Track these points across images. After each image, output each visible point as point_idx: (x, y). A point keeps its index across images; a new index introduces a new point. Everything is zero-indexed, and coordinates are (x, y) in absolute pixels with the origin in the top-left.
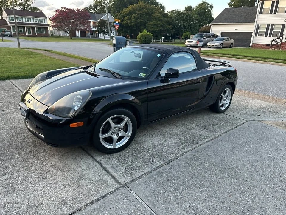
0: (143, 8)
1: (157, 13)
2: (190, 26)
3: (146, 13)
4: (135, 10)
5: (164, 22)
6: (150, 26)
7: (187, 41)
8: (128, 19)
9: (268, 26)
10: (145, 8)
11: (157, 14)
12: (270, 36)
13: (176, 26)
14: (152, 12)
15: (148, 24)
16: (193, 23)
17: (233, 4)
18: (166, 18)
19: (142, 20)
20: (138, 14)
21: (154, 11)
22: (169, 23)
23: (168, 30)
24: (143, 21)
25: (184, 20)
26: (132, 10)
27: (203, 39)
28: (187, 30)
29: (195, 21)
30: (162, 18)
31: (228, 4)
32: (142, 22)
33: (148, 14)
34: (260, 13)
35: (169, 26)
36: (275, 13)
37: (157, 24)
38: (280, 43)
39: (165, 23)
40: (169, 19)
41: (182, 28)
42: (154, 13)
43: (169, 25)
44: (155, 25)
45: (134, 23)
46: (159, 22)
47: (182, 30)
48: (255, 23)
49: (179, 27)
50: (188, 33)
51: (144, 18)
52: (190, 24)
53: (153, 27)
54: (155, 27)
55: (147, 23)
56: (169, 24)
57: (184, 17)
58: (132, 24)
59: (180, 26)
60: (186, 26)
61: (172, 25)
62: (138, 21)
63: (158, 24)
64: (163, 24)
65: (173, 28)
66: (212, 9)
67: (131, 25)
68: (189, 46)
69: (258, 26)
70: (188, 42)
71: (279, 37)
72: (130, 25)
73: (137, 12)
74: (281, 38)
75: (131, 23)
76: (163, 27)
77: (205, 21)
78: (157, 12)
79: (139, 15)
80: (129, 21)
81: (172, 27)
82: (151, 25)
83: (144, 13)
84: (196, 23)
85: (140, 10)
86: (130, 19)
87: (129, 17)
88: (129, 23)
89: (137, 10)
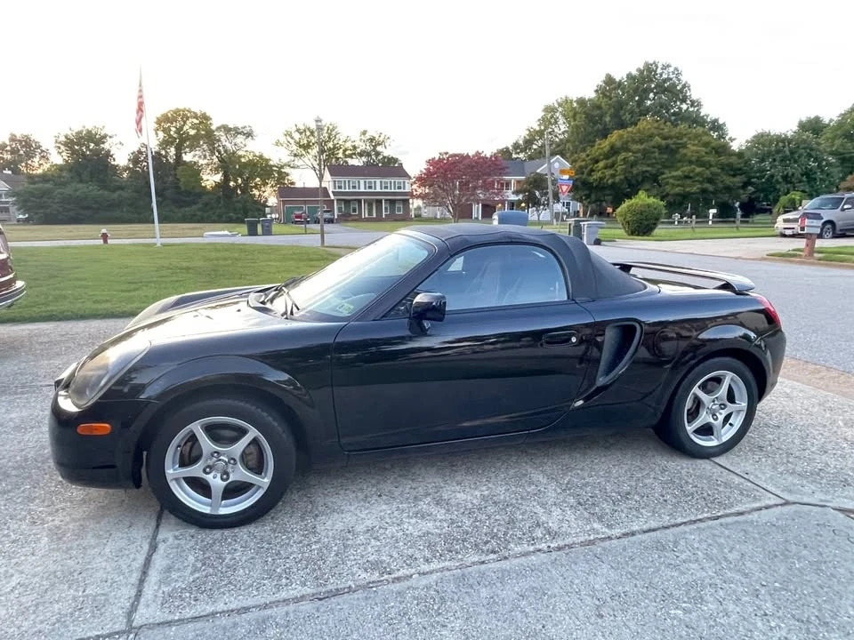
0: (651, 136)
1: (694, 145)
2: (807, 173)
3: (659, 147)
4: (627, 142)
5: (714, 169)
6: (671, 181)
7: (780, 218)
8: (606, 167)
10: (658, 135)
11: (695, 148)
13: (758, 178)
14: (679, 144)
15: (664, 176)
16: (819, 166)
18: (722, 158)
19: (648, 165)
20: (634, 153)
21: (685, 140)
22: (734, 171)
23: (728, 189)
24: (649, 169)
25: (784, 159)
26: (618, 144)
27: (843, 210)
28: (794, 187)
29: (827, 160)
30: (712, 159)
32: (647, 171)
33: (663, 149)
35: (732, 179)
37: (691, 175)
39: (719, 171)
40: (733, 159)
41: (777, 181)
42: (684, 146)
43: (734, 176)
44: (687, 177)
45: (622, 177)
46: (698, 170)
47: (778, 187)
49: (768, 179)
50: (796, 196)
51: (654, 161)
52: (806, 168)
53: (679, 183)
54: (688, 182)
55: (663, 173)
56: (732, 173)
57: (786, 149)
58: (617, 179)
59: (772, 176)
60: (793, 175)
61: (743, 176)
62: (635, 171)
63: (698, 174)
64: (713, 174)
65: (746, 184)
67: (614, 183)
68: (788, 232)
70: (786, 221)
72: (610, 182)
73: (634, 147)
75: (613, 176)
76: (710, 181)
78: (697, 142)
79: (639, 154)
80: (609, 172)
81: (745, 179)
82: (673, 177)
83: (654, 147)
84: (829, 164)
85: (641, 141)
86: (612, 166)
87: (610, 161)
88: (607, 177)
89: (634, 141)
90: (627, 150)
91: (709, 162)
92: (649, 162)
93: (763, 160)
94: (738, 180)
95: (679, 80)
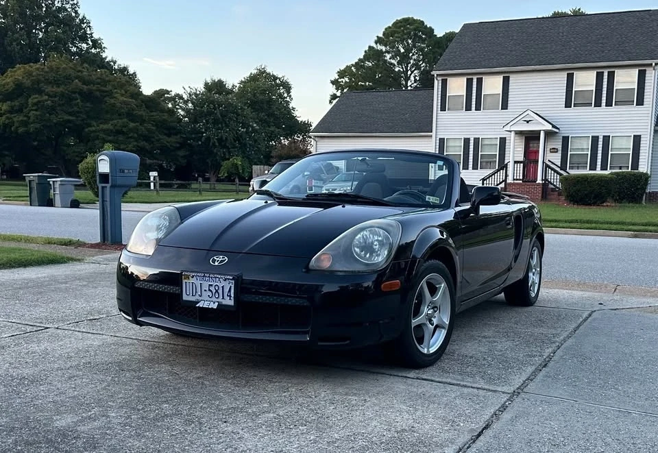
0: (68, 78)
1: (122, 95)
2: (238, 138)
3: (81, 93)
4: (38, 82)
5: (150, 126)
6: (102, 135)
7: (253, 182)
8: (10, 112)
9: (467, 141)
10: (77, 78)
11: (122, 98)
12: (475, 167)
13: (194, 139)
14: (107, 92)
15: (91, 129)
16: (247, 132)
17: (346, 82)
18: (152, 114)
19: (70, 114)
20: (50, 96)
21: (109, 87)
22: (169, 130)
23: (164, 149)
24: (71, 118)
25: (216, 122)
26: (27, 83)
28: (230, 152)
29: (252, 126)
30: (142, 112)
31: (333, 82)
32: (69, 121)
33: (87, 96)
34: (443, 109)
35: (169, 140)
36: (478, 108)
37: (124, 130)
38: (503, 185)
39: (154, 128)
40: (166, 117)
41: (214, 144)
42: (110, 94)
43: (169, 135)
44: (119, 132)
45: (38, 126)
46: (132, 125)
47: (215, 151)
48: (433, 134)
49: (204, 142)
50: (238, 161)
51: (76, 109)
52: (237, 133)
53: (110, 138)
54: (120, 138)
55: (90, 126)
56: (167, 132)
57: (217, 112)
58: (32, 128)
59: (208, 139)
60: (226, 139)
61: (178, 137)
62: (55, 119)
63: (131, 130)
64: (148, 130)
65: (183, 145)
66: (289, 92)
67: (26, 133)
69: (442, 141)
71: (498, 170)
72: (21, 130)
73: (49, 89)
74: (502, 172)
75: (25, 123)
76: (147, 139)
77: (273, 128)
78: (123, 92)
79: (56, 99)
80: (18, 118)
81: (180, 140)
82: (104, 131)
83: (75, 93)
84: (255, 131)
85: (57, 83)
86: (21, 110)
87: (17, 103)
88: (16, 124)
89: (48, 82)
90: (40, 92)
91: (141, 116)
92: (70, 110)
93: (196, 122)
94: (174, 140)
95: (76, 12)
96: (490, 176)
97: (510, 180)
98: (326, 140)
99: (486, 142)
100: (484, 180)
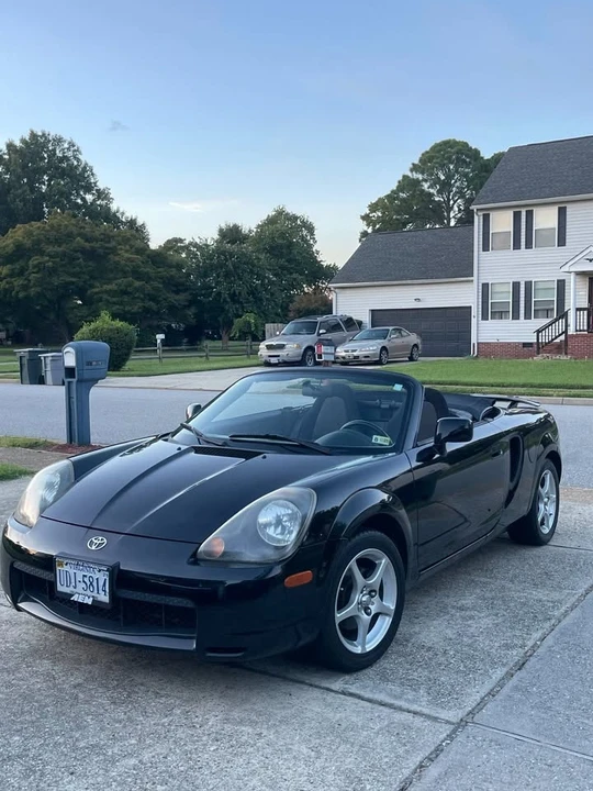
0: (70, 236)
1: (127, 251)
2: (253, 292)
3: (83, 251)
4: (38, 242)
5: (156, 284)
6: (105, 296)
7: (263, 346)
8: (11, 275)
9: (516, 286)
10: (80, 235)
11: (127, 255)
12: (527, 316)
13: (204, 295)
14: (107, 248)
16: (262, 284)
17: (378, 217)
18: (159, 270)
19: (74, 275)
20: (51, 257)
21: (113, 244)
22: (177, 286)
23: (172, 308)
24: (74, 280)
25: (227, 275)
26: (28, 243)
27: (319, 335)
28: (243, 308)
29: (268, 278)
30: (148, 269)
31: (363, 218)
32: (73, 283)
33: (91, 255)
34: (486, 248)
35: (177, 297)
36: (529, 245)
37: (129, 289)
38: (563, 337)
39: (161, 286)
40: (174, 272)
41: (225, 300)
42: (114, 251)
43: (177, 292)
44: (125, 293)
45: (39, 289)
46: (137, 284)
47: (227, 307)
48: (475, 278)
49: (215, 299)
50: (251, 318)
51: (78, 269)
52: (251, 286)
53: (114, 299)
54: (126, 298)
55: (92, 286)
56: (174, 289)
57: (229, 263)
58: (33, 291)
59: (219, 294)
60: (240, 293)
61: (187, 294)
62: (56, 281)
63: (137, 290)
64: (157, 289)
65: (192, 302)
66: (312, 234)
67: (26, 297)
68: (274, 360)
69: (485, 286)
70: (269, 347)
71: (557, 320)
72: (21, 295)
73: (50, 249)
74: (562, 322)
75: (25, 287)
76: (153, 298)
77: (295, 276)
78: (128, 247)
79: (58, 260)
80: (18, 282)
81: (190, 297)
82: (106, 292)
83: (76, 251)
84: (271, 283)
85: (58, 242)
86: (21, 273)
87: (17, 266)
88: (17, 289)
89: (49, 242)
90: (42, 253)
91: (147, 273)
92: (72, 271)
93: (206, 275)
94: (182, 298)
95: (78, 160)
96: (547, 327)
97: (571, 331)
98: (348, 292)
99: (540, 286)
100: (538, 332)
